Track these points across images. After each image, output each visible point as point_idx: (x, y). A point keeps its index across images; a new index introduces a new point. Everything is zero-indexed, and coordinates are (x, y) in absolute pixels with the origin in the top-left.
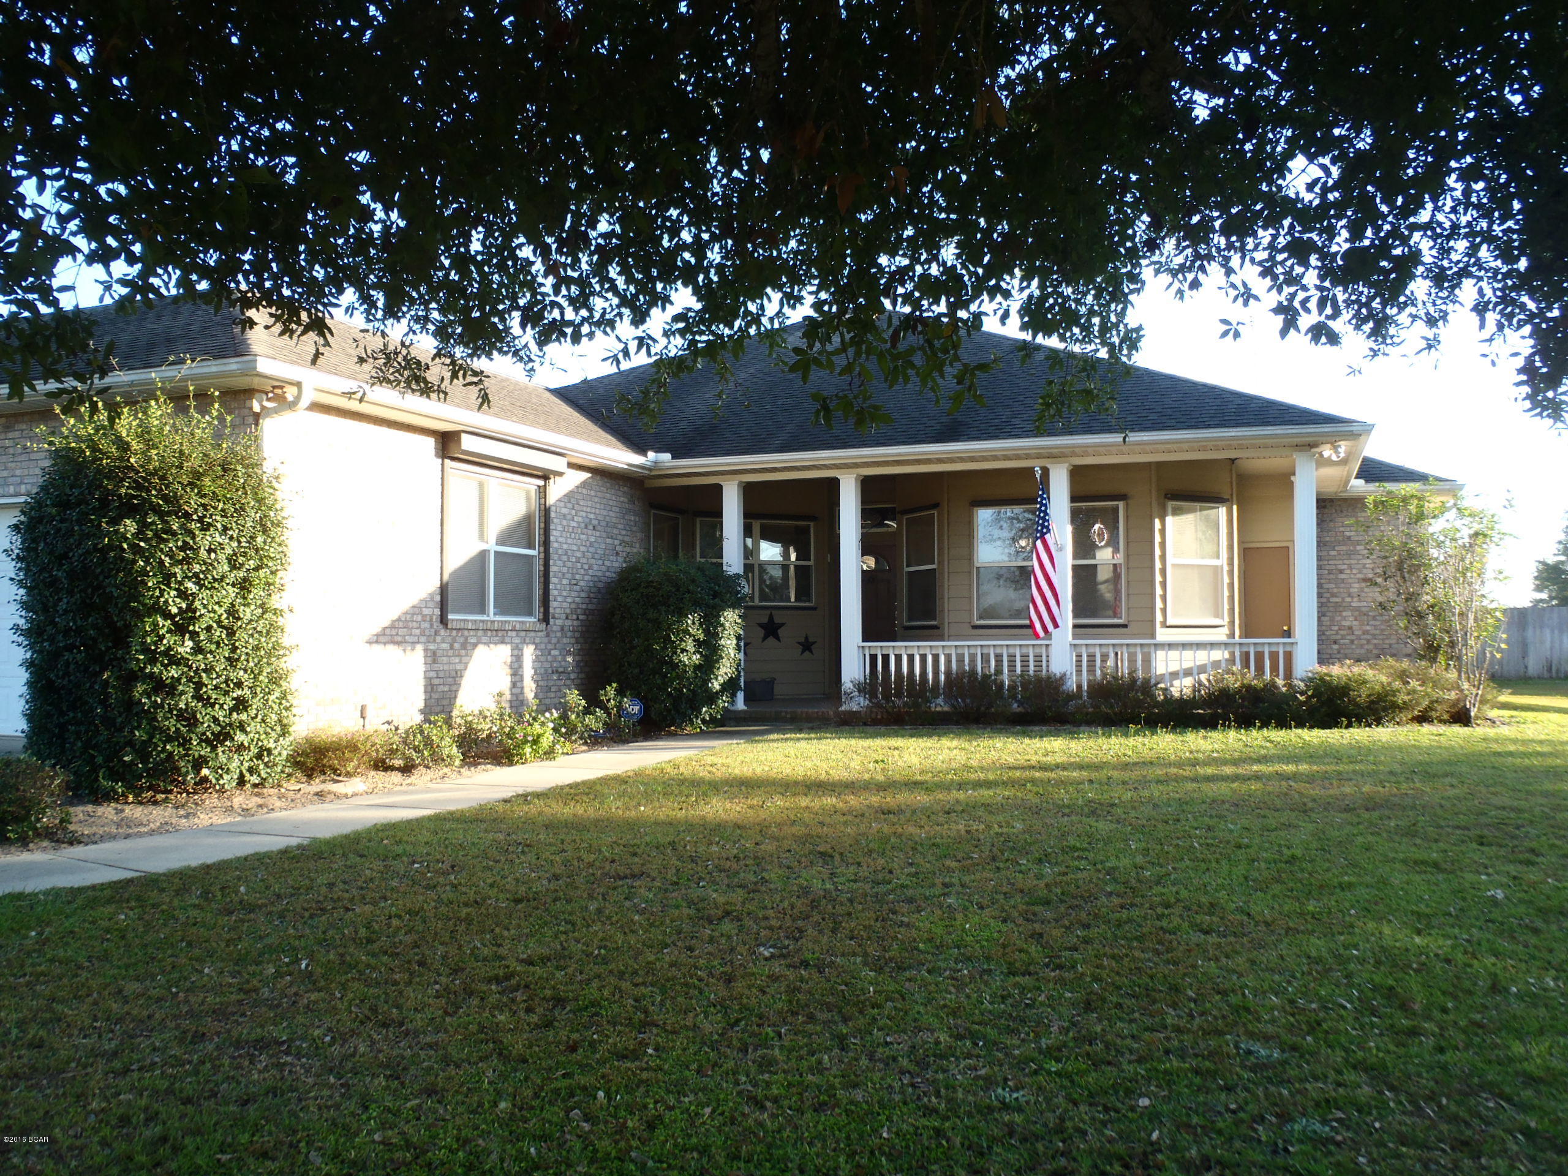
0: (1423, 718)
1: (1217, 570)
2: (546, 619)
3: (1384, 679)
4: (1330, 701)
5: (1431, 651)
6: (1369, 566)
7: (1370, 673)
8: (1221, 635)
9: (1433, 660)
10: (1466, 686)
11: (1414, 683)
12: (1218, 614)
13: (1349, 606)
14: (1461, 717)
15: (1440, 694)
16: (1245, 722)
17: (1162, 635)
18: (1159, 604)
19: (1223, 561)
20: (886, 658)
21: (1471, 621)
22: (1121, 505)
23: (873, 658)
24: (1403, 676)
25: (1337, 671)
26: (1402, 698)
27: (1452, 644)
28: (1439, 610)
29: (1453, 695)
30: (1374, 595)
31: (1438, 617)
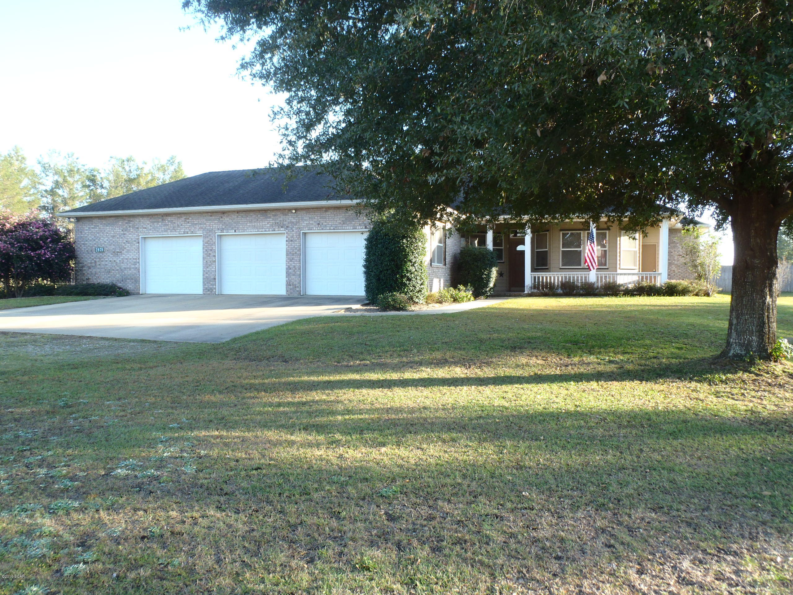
0: (697, 295)
1: (635, 252)
2: (445, 265)
3: (686, 283)
4: (671, 289)
5: (700, 277)
6: (681, 251)
7: (682, 282)
8: (636, 271)
9: (700, 280)
10: (709, 286)
11: (694, 285)
12: (635, 265)
13: (674, 264)
14: (707, 294)
15: (701, 288)
16: (649, 295)
17: (619, 271)
18: (618, 262)
19: (637, 249)
20: (539, 278)
21: (711, 269)
22: (607, 232)
23: (535, 277)
24: (691, 283)
25: (673, 282)
26: (691, 289)
27: (705, 274)
28: (702, 265)
29: (705, 288)
30: (682, 260)
31: (702, 266)
